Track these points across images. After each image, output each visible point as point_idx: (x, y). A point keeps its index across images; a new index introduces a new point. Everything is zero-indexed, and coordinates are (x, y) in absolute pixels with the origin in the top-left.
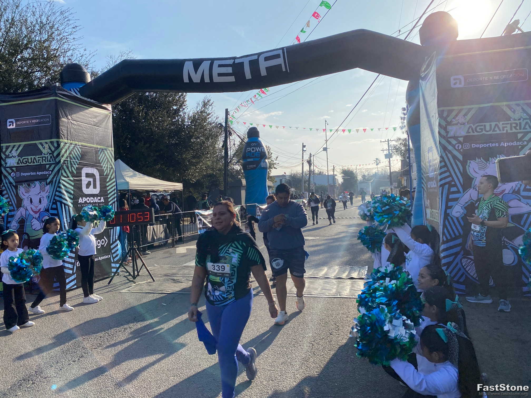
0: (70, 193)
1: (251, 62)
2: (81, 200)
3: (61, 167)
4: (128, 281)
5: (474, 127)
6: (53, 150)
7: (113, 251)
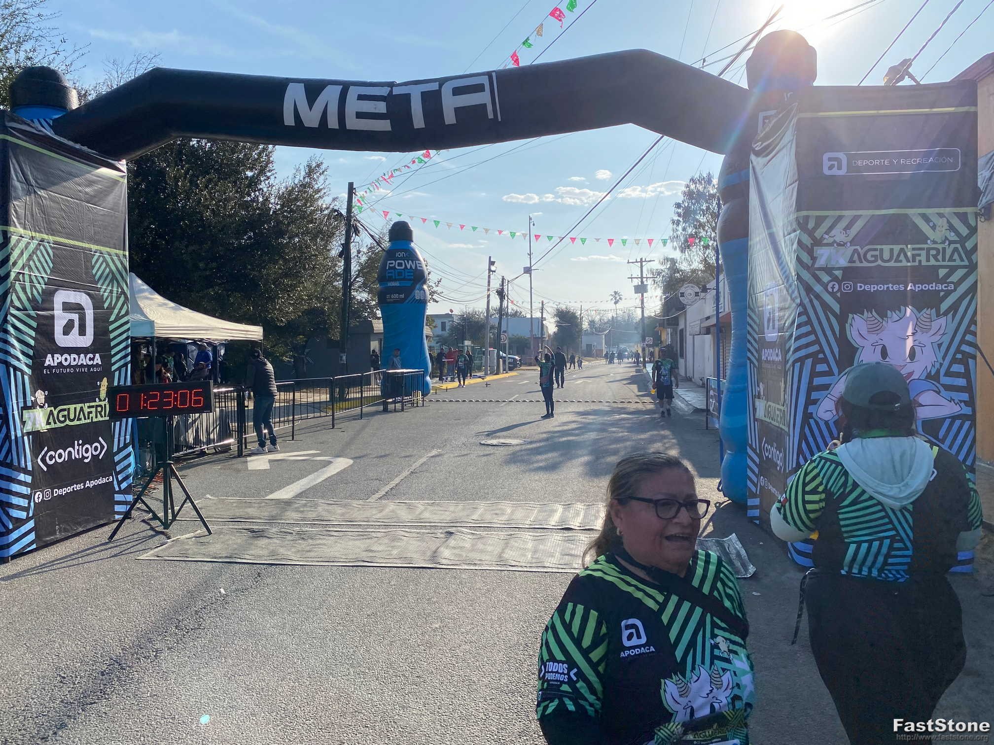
0: (27, 345)
1: (423, 94)
2: (51, 359)
3: (9, 289)
4: (152, 533)
5: (862, 252)
7: (118, 468)
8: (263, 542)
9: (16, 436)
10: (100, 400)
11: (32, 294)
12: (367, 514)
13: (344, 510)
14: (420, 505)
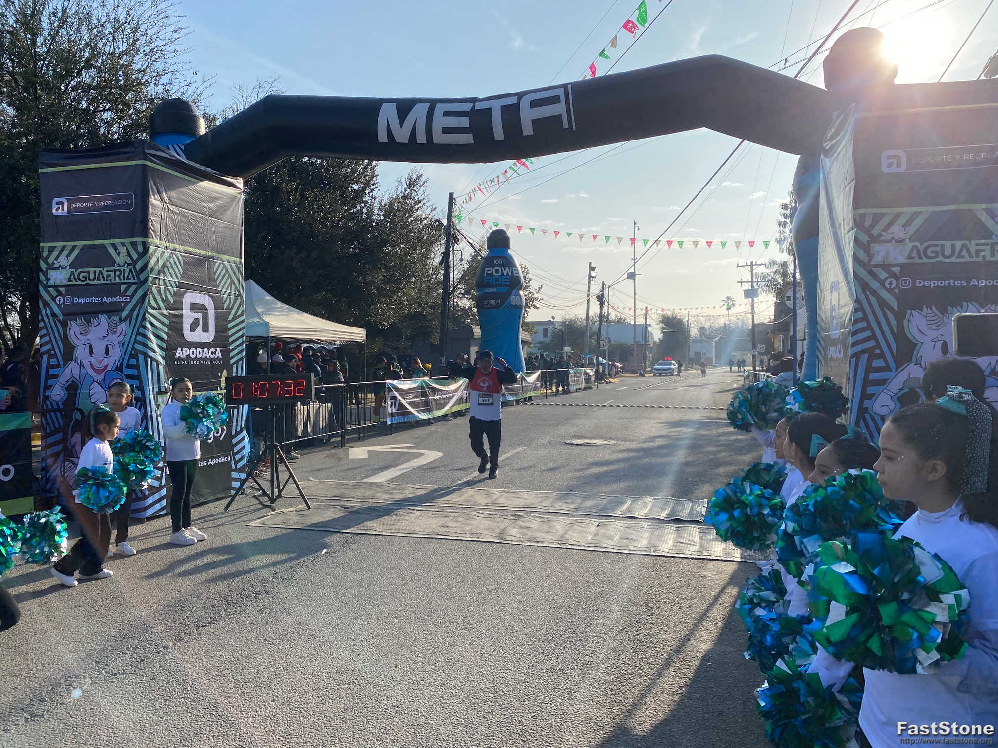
0: (162, 340)
1: (505, 109)
2: (181, 352)
3: (148, 290)
4: (261, 506)
5: (921, 248)
6: (135, 259)
7: (235, 450)
9: (152, 416)
10: (221, 389)
12: (449, 497)
14: (497, 492)
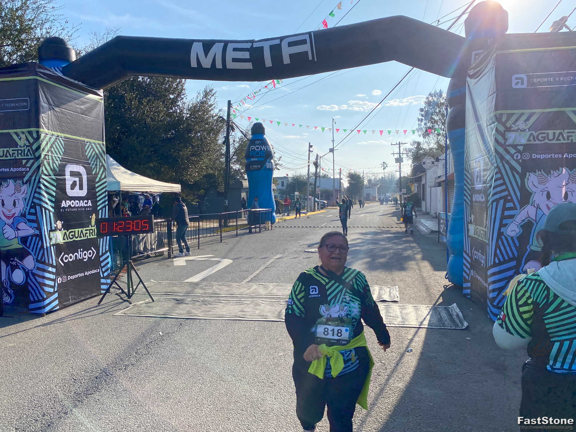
0: (52, 195)
1: (272, 47)
3: (42, 163)
4: (121, 301)
5: (535, 135)
6: (31, 142)
7: (102, 265)
8: (182, 306)
9: (47, 246)
10: (92, 226)
11: (54, 167)
12: (241, 291)
13: (228, 288)
14: (271, 286)
